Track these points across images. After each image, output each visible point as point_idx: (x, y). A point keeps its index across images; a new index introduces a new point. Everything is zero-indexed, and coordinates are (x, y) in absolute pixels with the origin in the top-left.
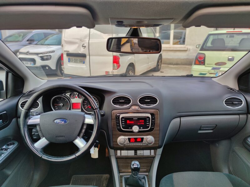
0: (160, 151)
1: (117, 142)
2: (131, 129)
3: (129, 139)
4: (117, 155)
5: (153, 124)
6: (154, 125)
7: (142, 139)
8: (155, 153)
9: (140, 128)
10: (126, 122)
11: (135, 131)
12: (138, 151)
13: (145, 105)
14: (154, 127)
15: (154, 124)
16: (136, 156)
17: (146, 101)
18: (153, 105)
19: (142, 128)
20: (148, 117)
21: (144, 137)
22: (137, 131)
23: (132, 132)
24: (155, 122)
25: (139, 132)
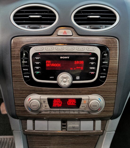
0: (113, 124)
1: (24, 106)
2: (55, 79)
3: (50, 101)
4: (26, 128)
5: (104, 69)
6: (106, 72)
7: (79, 101)
8: (103, 127)
9: (74, 79)
10: (43, 65)
11: (62, 84)
12: (68, 122)
13: (88, 26)
14: (106, 76)
15: (107, 69)
16: (64, 132)
17: (90, 17)
18: (106, 27)
19: (78, 78)
20: (94, 55)
21: (84, 97)
22: (67, 84)
23: (57, 86)
24: (108, 64)
25: (72, 86)
